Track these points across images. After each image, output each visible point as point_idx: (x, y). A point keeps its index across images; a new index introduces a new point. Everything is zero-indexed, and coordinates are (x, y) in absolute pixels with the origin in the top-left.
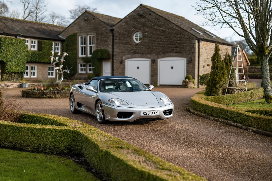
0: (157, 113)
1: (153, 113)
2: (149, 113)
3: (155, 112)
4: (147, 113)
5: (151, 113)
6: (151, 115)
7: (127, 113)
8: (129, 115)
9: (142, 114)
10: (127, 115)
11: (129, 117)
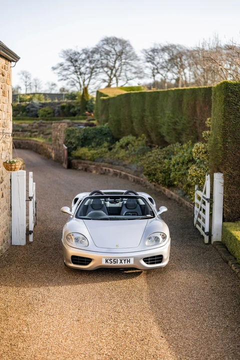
0: (129, 261)
1: (123, 261)
2: (116, 261)
3: (125, 261)
4: (112, 261)
5: (119, 261)
6: (119, 264)
7: (84, 258)
8: (87, 261)
9: (104, 263)
10: (84, 261)
11: (87, 264)
